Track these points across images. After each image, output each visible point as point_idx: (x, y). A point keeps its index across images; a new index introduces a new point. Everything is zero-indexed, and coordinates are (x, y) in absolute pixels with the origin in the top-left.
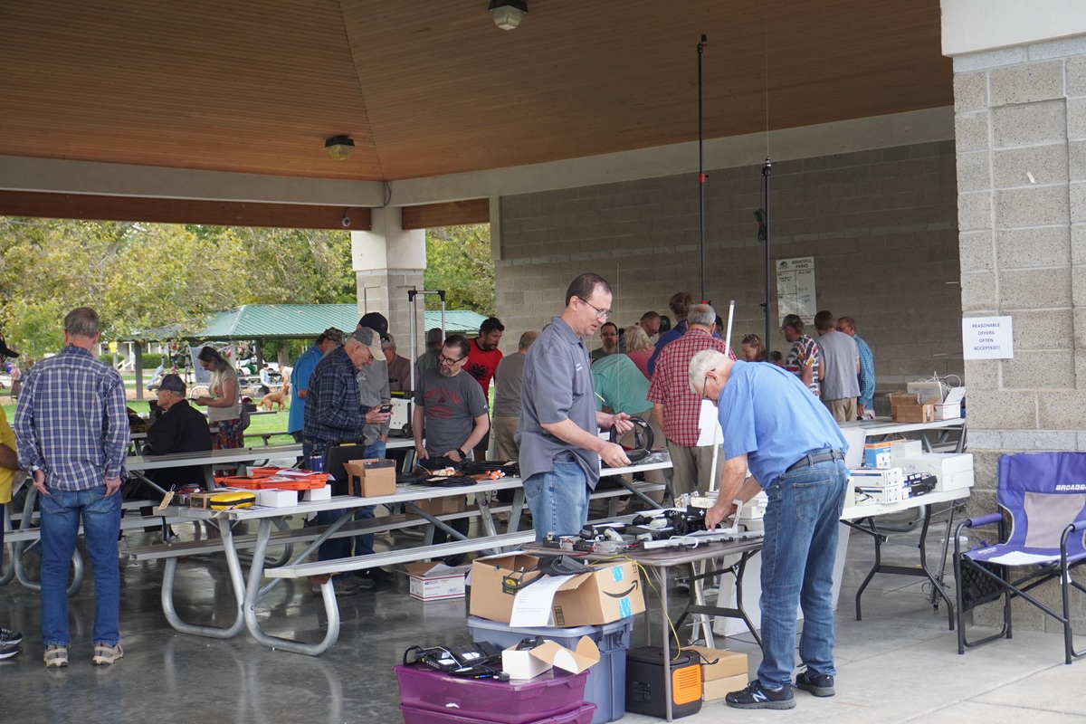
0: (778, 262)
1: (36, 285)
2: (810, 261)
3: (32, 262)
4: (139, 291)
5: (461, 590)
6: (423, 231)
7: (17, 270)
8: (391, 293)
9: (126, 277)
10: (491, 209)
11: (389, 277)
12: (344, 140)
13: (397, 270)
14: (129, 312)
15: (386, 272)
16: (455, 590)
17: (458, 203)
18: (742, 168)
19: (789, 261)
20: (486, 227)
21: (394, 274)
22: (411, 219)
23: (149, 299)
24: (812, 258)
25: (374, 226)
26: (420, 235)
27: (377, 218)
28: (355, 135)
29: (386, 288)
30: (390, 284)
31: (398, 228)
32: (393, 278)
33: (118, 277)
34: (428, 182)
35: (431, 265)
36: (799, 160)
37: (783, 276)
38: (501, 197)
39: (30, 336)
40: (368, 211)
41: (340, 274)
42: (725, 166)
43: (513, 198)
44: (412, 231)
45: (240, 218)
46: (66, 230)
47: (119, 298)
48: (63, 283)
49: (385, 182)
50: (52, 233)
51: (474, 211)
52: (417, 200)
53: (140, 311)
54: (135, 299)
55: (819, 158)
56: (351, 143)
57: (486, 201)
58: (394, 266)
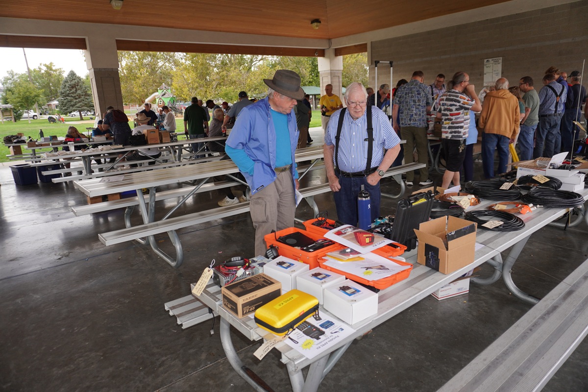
0: (485, 60)
1: (228, 83)
2: (500, 59)
3: (227, 76)
4: (255, 84)
5: (466, 288)
6: (342, 56)
7: (223, 79)
8: (331, 79)
9: (251, 80)
10: (368, 47)
11: (331, 73)
12: (317, 21)
13: (333, 70)
14: (252, 89)
15: (329, 71)
16: (462, 289)
17: (355, 46)
18: (472, 23)
19: (490, 60)
20: (366, 53)
21: (332, 72)
22: (338, 52)
23: (257, 86)
24: (501, 58)
25: (326, 55)
26: (341, 58)
27: (327, 53)
28: (322, 19)
29: (330, 77)
30: (331, 75)
31: (334, 56)
32: (333, 74)
33: (249, 80)
34: (345, 38)
35: (344, 68)
36: (499, 17)
37: (487, 66)
38: (371, 42)
39: (226, 97)
40: (323, 50)
41: (308, 78)
42: (464, 23)
43: (376, 42)
44: (338, 57)
45: (281, 53)
46: (235, 68)
47: (249, 86)
48: (235, 82)
49: (329, 39)
50: (232, 68)
51: (361, 48)
52: (341, 45)
53: (255, 89)
54: (254, 86)
55: (508, 16)
56: (320, 22)
57: (366, 44)
58: (332, 69)
